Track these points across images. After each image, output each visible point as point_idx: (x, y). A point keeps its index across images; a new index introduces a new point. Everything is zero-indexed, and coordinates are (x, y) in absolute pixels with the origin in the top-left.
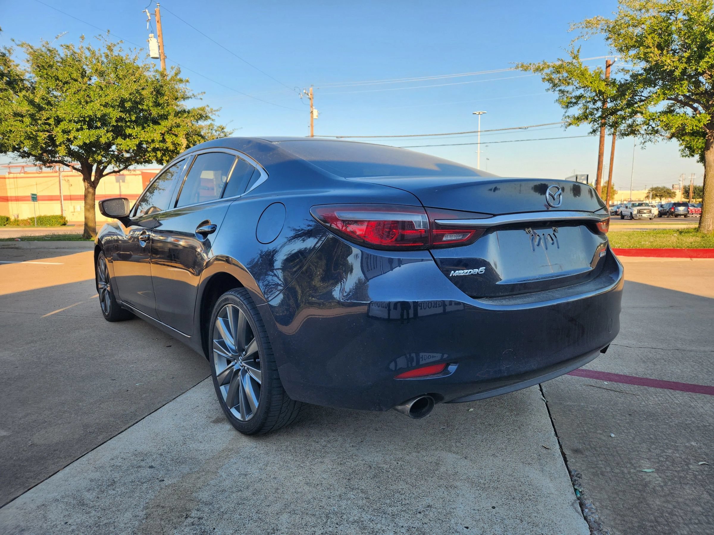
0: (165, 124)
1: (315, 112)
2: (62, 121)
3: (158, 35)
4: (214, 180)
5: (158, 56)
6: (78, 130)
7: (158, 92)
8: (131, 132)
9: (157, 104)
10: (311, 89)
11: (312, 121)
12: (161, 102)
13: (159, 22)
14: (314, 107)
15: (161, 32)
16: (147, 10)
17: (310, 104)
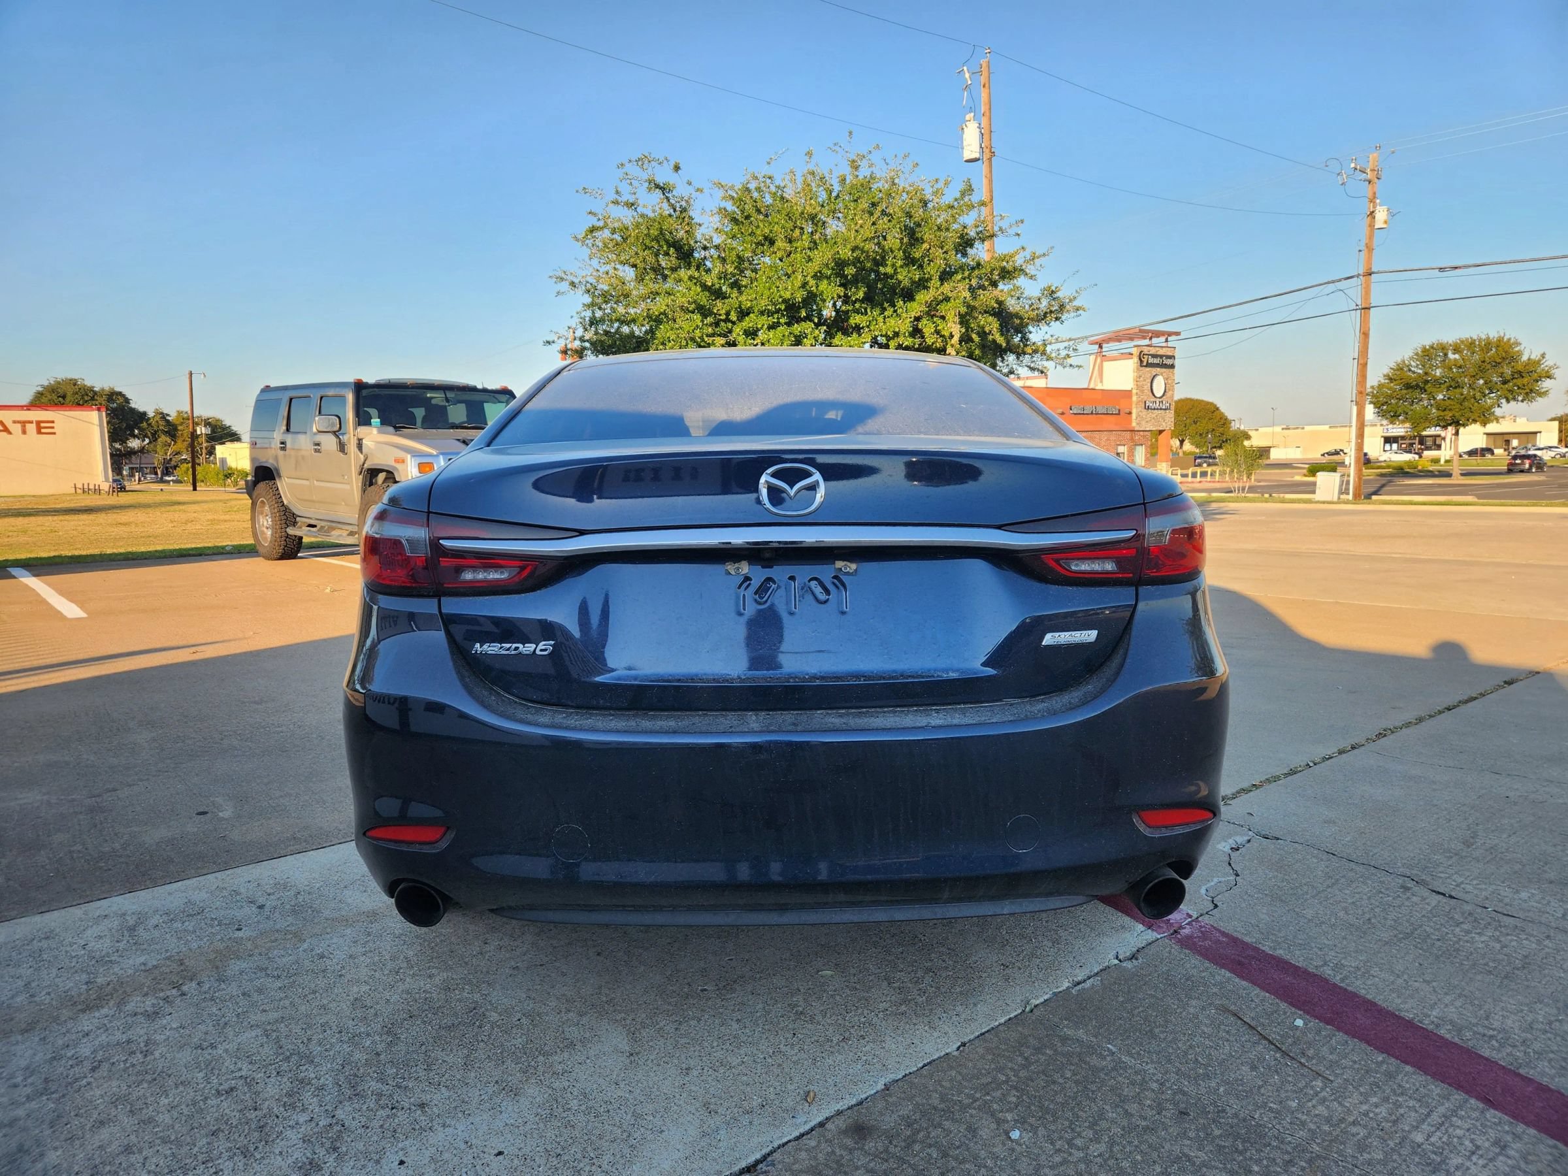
0: (923, 297)
1: (1381, 215)
2: (748, 314)
3: (982, 112)
4: (1134, 391)
5: (977, 155)
6: (771, 327)
7: (912, 236)
8: (858, 321)
9: (910, 261)
10: (1373, 156)
11: (1371, 237)
12: (917, 255)
13: (987, 85)
14: (1378, 201)
15: (988, 107)
16: (965, 68)
17: (1370, 195)
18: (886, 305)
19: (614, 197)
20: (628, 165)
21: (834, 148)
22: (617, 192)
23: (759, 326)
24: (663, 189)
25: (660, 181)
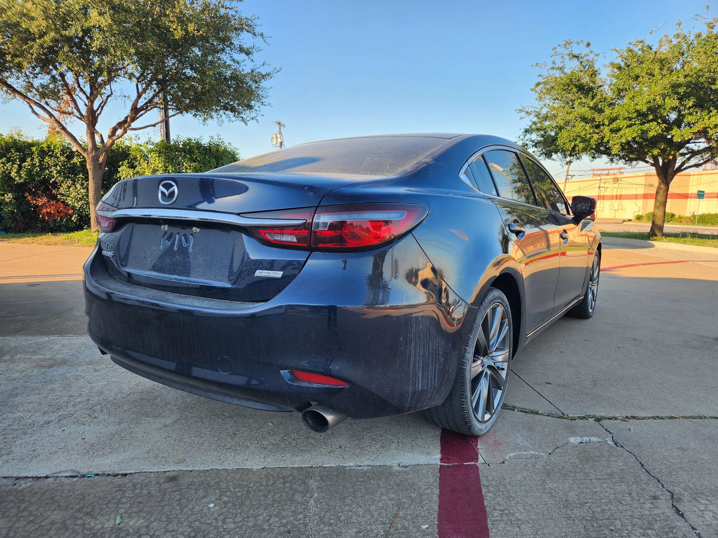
18: (712, 109)
19: (551, 65)
20: (558, 48)
21: (696, 18)
22: (554, 63)
23: (621, 127)
24: (576, 57)
25: (575, 53)
